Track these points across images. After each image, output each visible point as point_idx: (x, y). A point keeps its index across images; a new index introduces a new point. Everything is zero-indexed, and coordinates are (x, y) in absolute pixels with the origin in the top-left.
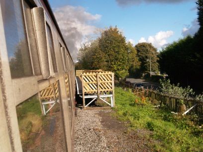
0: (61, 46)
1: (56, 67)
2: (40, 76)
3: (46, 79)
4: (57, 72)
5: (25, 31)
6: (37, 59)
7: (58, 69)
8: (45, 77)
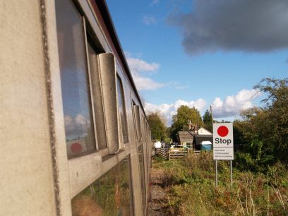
0: (134, 104)
1: (127, 135)
2: (106, 150)
3: (114, 154)
4: (128, 141)
5: (89, 88)
6: (102, 125)
7: (129, 138)
8: (111, 151)
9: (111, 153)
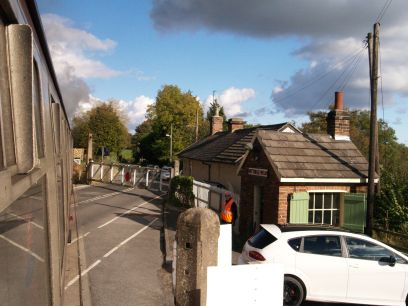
0: (53, 101)
3: (25, 174)
4: (44, 156)
8: (22, 169)
9: (22, 172)
